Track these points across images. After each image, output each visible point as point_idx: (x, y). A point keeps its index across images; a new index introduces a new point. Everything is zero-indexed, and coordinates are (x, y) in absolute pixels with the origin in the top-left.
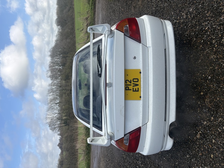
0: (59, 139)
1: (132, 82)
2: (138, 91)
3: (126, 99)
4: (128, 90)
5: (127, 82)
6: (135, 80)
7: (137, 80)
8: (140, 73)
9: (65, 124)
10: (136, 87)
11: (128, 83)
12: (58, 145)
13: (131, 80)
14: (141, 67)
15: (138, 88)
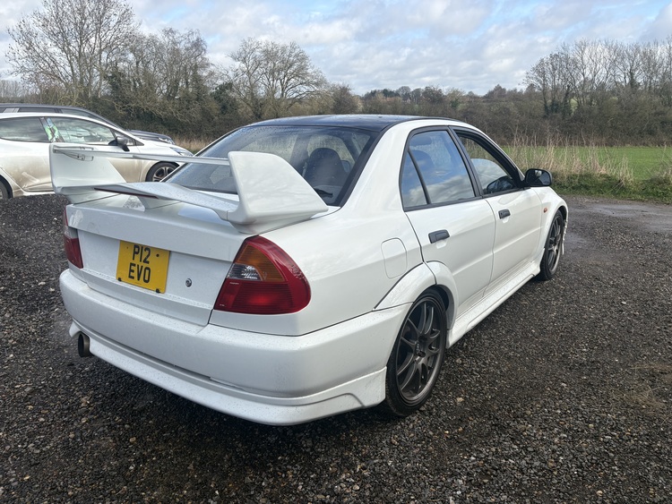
0: (515, 90)
1: (145, 265)
2: (130, 277)
3: (123, 242)
4: (135, 253)
5: (147, 251)
6: (147, 271)
7: (146, 279)
8: (158, 291)
9: (553, 104)
10: (135, 274)
11: (145, 254)
12: (498, 88)
13: (148, 262)
14: (168, 296)
15: (133, 278)
